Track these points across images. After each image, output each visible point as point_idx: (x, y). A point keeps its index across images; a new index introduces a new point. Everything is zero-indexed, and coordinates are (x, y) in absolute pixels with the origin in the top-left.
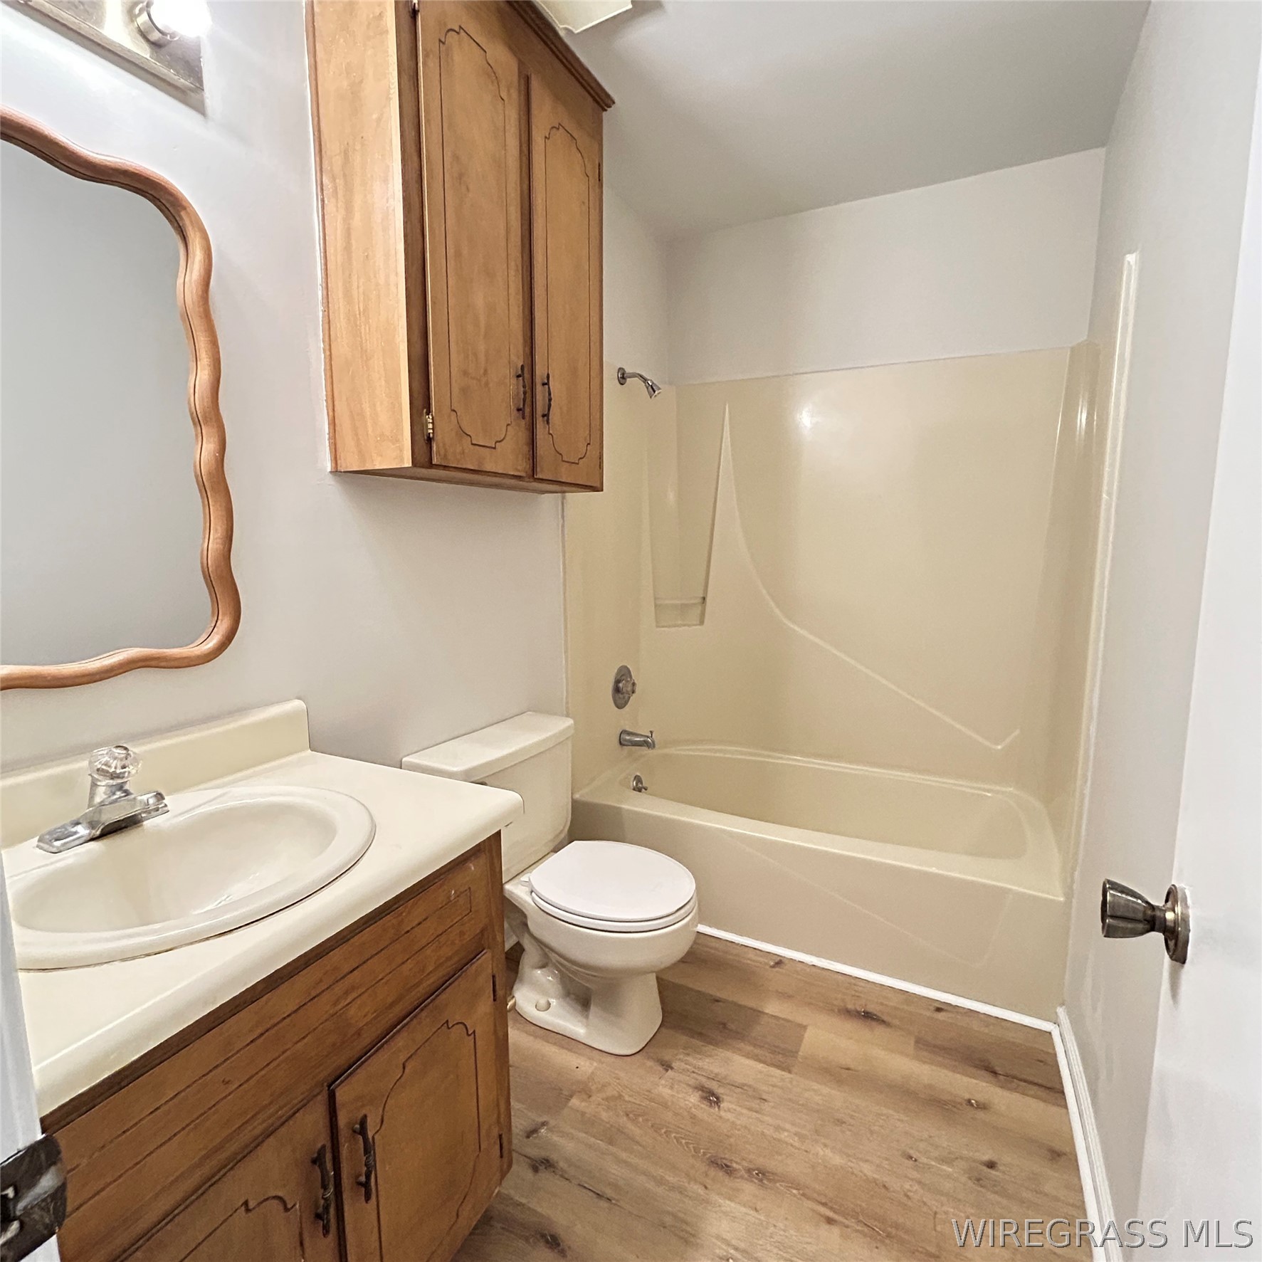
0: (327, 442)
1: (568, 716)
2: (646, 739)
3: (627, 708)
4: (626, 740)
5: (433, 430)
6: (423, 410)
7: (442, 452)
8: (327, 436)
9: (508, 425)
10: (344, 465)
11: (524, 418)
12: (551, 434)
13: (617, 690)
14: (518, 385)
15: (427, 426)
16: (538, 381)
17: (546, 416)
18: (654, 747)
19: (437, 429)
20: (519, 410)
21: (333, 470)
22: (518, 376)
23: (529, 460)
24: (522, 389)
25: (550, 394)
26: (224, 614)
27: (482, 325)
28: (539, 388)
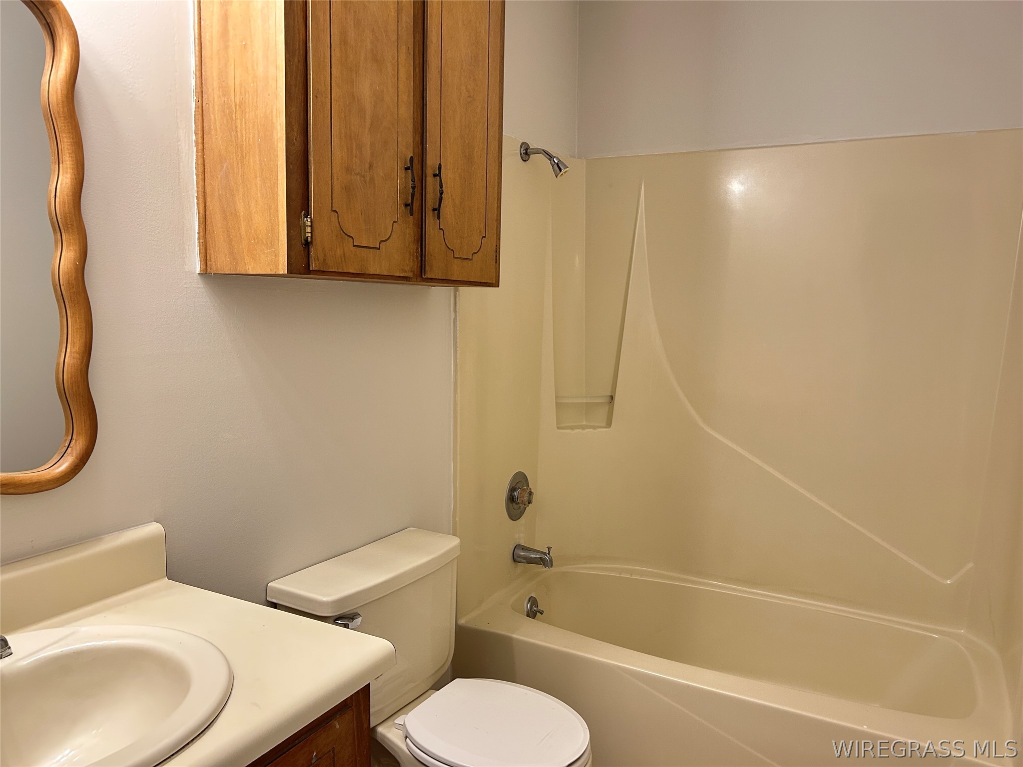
0: (197, 241)
1: (454, 534)
2: (543, 556)
3: (522, 520)
4: (520, 556)
5: (312, 235)
6: (301, 212)
7: (321, 257)
8: (197, 236)
9: (394, 222)
10: (214, 268)
11: (412, 214)
12: (442, 229)
13: (511, 499)
14: (406, 178)
15: (305, 229)
16: (429, 172)
17: (437, 210)
18: (552, 565)
19: (316, 233)
20: (406, 205)
21: (202, 272)
22: (407, 169)
23: (417, 258)
24: (411, 183)
25: (441, 186)
26: (79, 434)
27: (368, 115)
28: (430, 180)
